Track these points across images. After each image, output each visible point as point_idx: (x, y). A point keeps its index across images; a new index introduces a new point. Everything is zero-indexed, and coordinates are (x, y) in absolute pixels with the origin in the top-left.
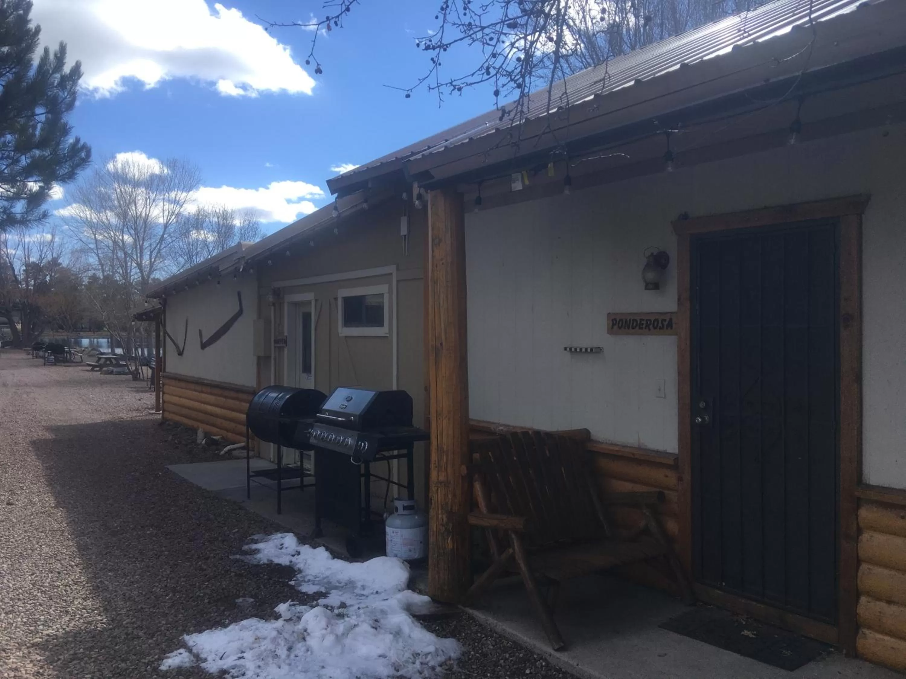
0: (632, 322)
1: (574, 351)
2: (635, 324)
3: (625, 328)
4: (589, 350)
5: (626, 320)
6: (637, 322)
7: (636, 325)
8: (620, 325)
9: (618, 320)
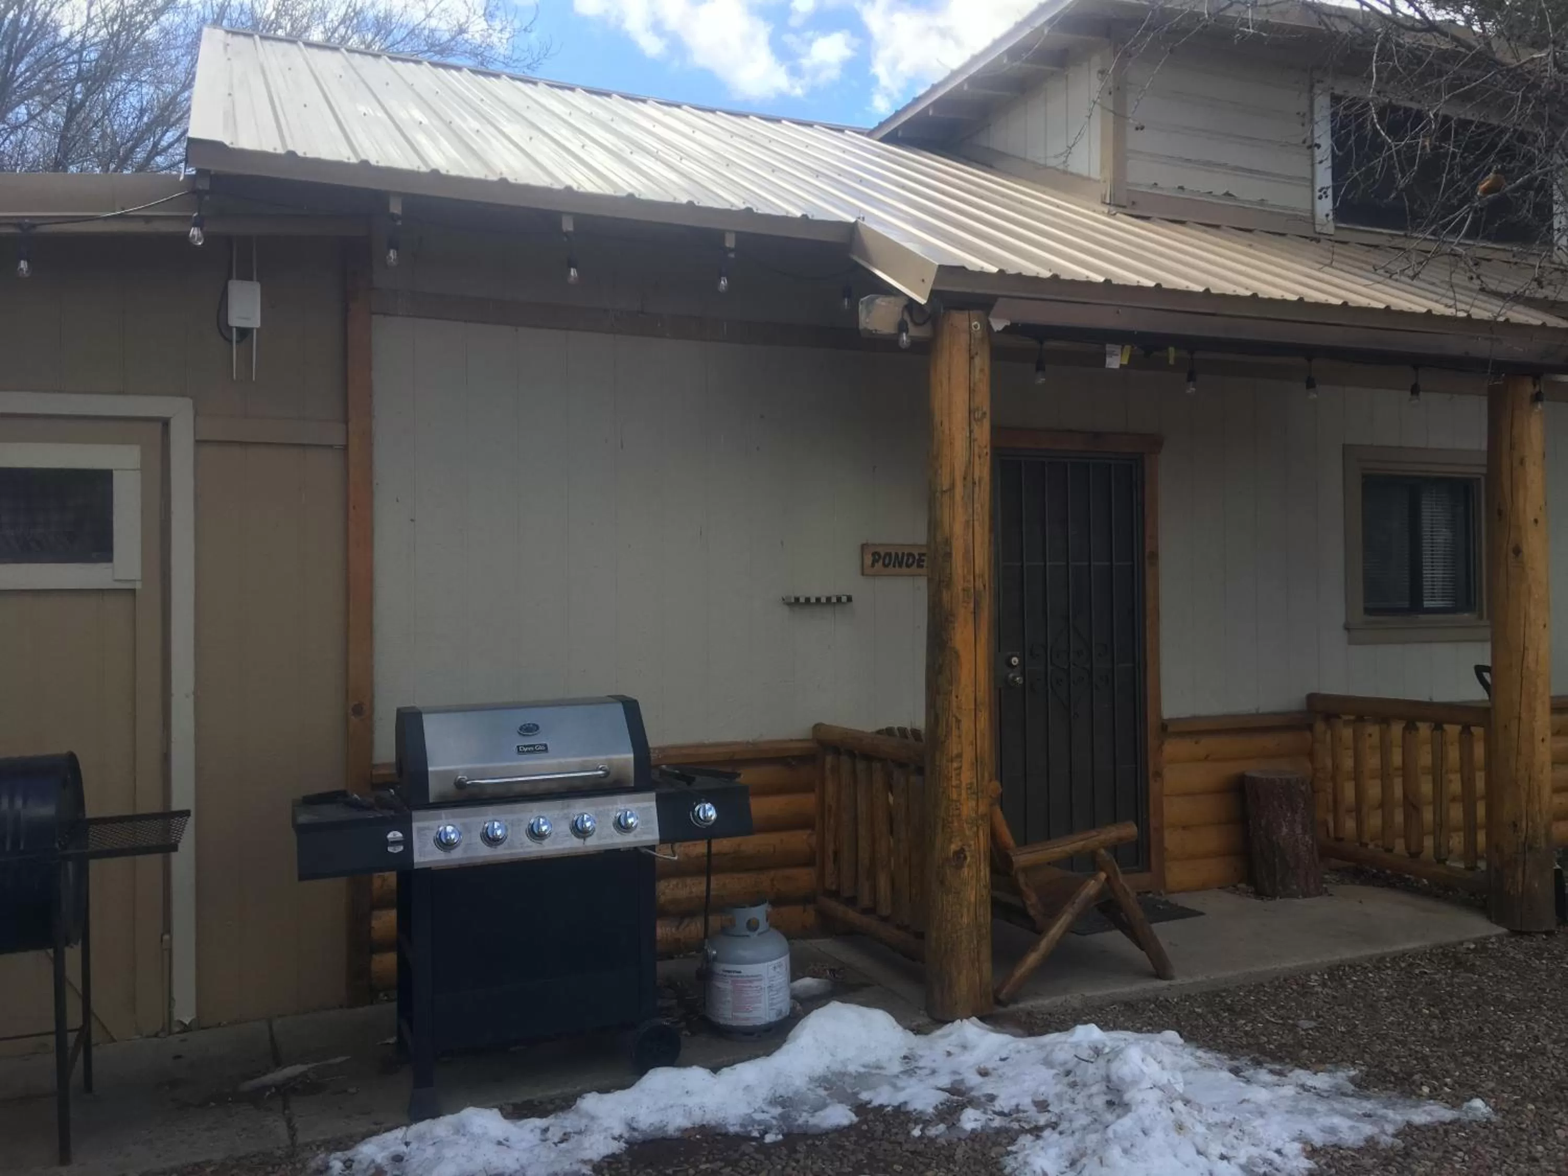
0: (905, 558)
1: (796, 603)
2: (911, 561)
3: (894, 566)
4: (834, 600)
5: (897, 554)
6: (914, 557)
7: (913, 562)
8: (887, 561)
9: (882, 554)
